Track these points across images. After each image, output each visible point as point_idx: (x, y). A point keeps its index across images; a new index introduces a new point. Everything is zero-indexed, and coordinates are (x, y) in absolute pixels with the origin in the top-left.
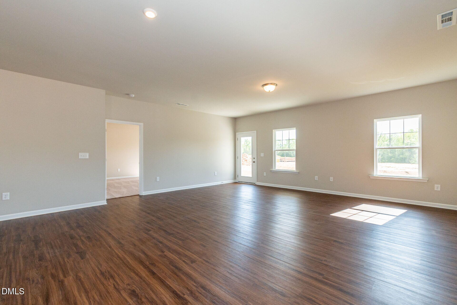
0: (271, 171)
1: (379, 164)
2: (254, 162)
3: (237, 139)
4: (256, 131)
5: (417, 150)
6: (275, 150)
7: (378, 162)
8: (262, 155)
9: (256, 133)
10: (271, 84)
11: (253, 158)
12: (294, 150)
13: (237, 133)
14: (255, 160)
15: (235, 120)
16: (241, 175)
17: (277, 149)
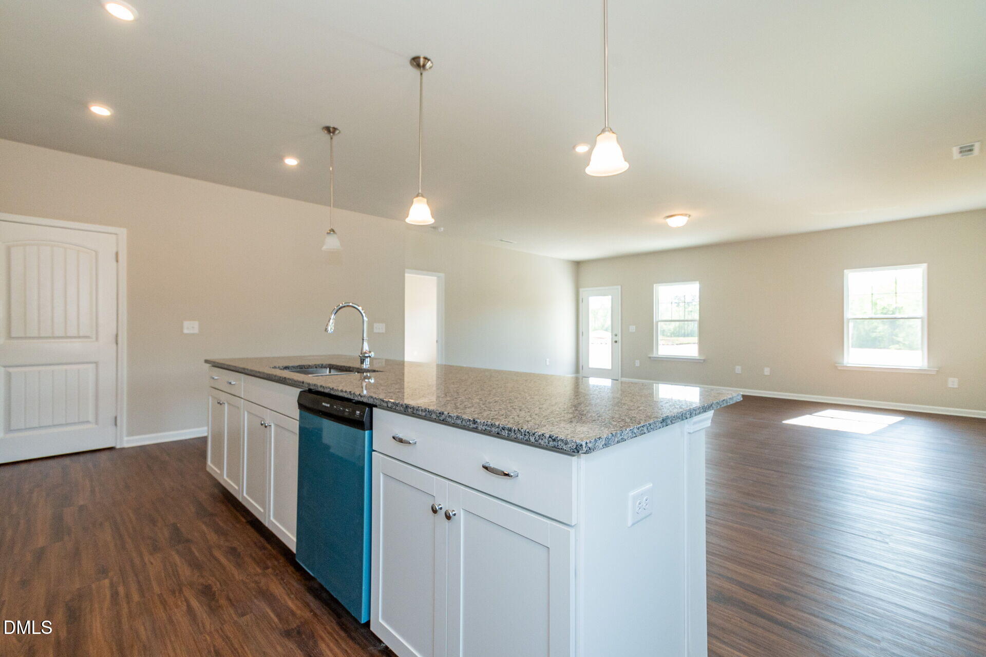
0: (650, 357)
1: (852, 350)
2: (616, 342)
3: (581, 300)
4: (619, 287)
5: (919, 322)
6: (657, 320)
7: (852, 347)
8: (632, 328)
9: (620, 290)
10: (681, 215)
11: (614, 336)
12: (695, 321)
13: (581, 290)
14: (619, 338)
15: (578, 265)
16: (588, 366)
17: (660, 319)
